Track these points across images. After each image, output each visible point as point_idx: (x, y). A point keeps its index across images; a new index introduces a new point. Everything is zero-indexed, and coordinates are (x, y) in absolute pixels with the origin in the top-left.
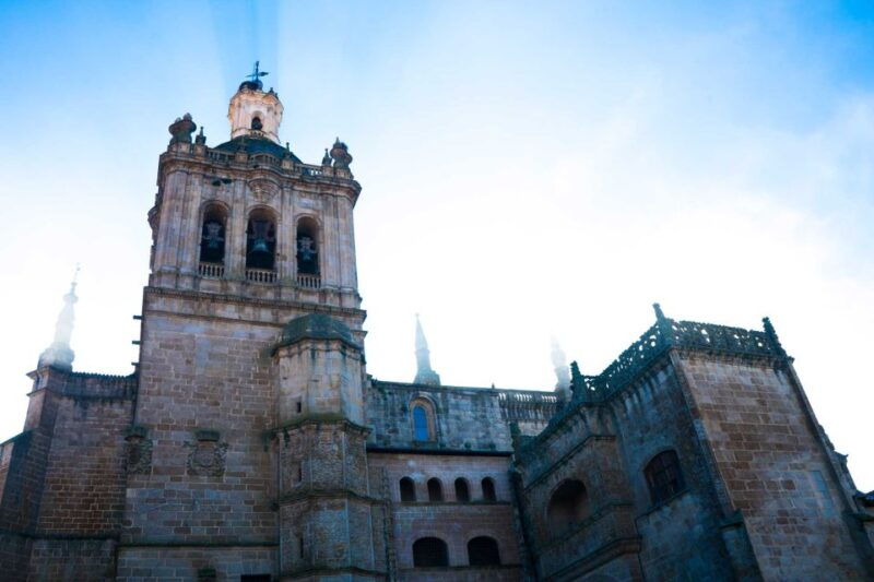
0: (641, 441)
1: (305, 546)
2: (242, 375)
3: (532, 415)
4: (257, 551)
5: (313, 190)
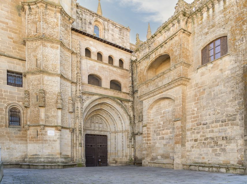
0: (207, 33)
1: (38, 62)
4: (16, 61)
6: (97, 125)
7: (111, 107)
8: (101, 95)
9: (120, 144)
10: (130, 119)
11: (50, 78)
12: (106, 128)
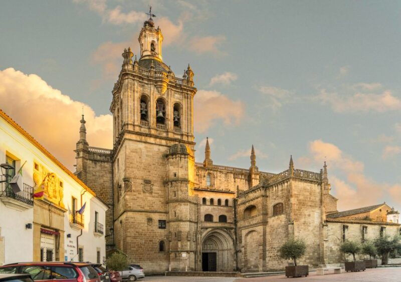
1: (176, 215)
2: (157, 163)
3: (240, 177)
4: (163, 214)
5: (179, 91)
6: (209, 246)
7: (219, 234)
8: (213, 227)
9: (226, 258)
10: (233, 241)
11: (183, 223)
12: (215, 247)
